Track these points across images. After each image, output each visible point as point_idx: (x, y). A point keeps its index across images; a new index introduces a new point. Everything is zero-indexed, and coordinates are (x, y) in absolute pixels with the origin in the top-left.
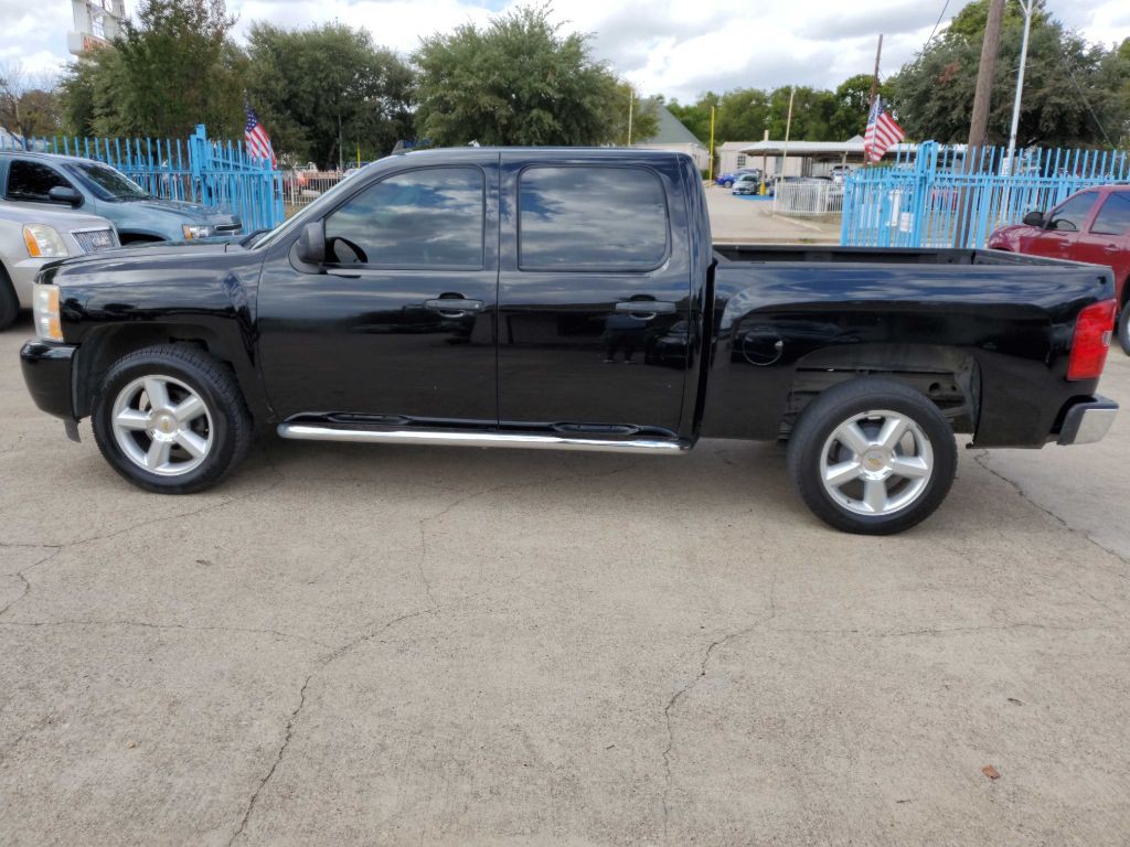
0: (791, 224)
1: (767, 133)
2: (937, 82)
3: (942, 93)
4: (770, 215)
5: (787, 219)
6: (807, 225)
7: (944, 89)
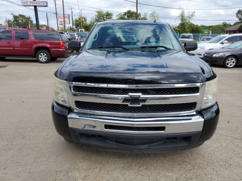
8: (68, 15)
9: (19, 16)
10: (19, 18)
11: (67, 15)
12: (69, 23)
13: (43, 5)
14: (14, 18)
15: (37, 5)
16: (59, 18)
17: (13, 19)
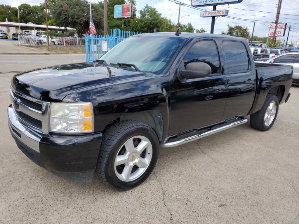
0: (27, 48)
1: (7, 19)
2: (63, 10)
3: (64, 13)
4: (18, 45)
5: (25, 47)
6: (33, 49)
7: (65, 12)
8: (285, 24)
9: (235, 28)
10: (234, 30)
11: (283, 24)
12: (282, 35)
13: (221, 15)
14: (229, 30)
15: (215, 15)
16: (271, 28)
17: (228, 32)
